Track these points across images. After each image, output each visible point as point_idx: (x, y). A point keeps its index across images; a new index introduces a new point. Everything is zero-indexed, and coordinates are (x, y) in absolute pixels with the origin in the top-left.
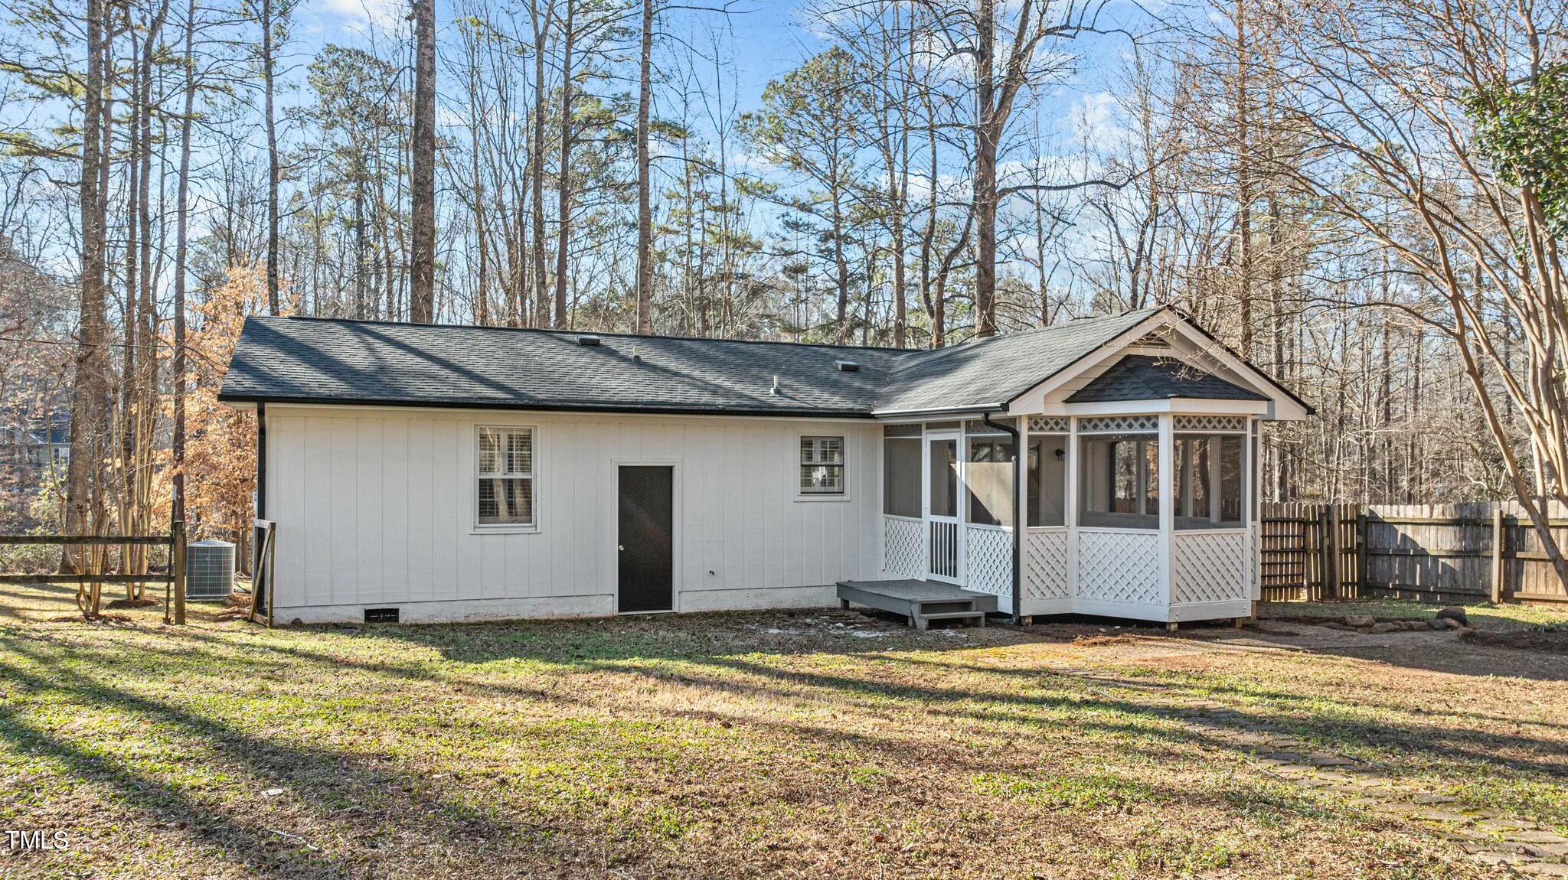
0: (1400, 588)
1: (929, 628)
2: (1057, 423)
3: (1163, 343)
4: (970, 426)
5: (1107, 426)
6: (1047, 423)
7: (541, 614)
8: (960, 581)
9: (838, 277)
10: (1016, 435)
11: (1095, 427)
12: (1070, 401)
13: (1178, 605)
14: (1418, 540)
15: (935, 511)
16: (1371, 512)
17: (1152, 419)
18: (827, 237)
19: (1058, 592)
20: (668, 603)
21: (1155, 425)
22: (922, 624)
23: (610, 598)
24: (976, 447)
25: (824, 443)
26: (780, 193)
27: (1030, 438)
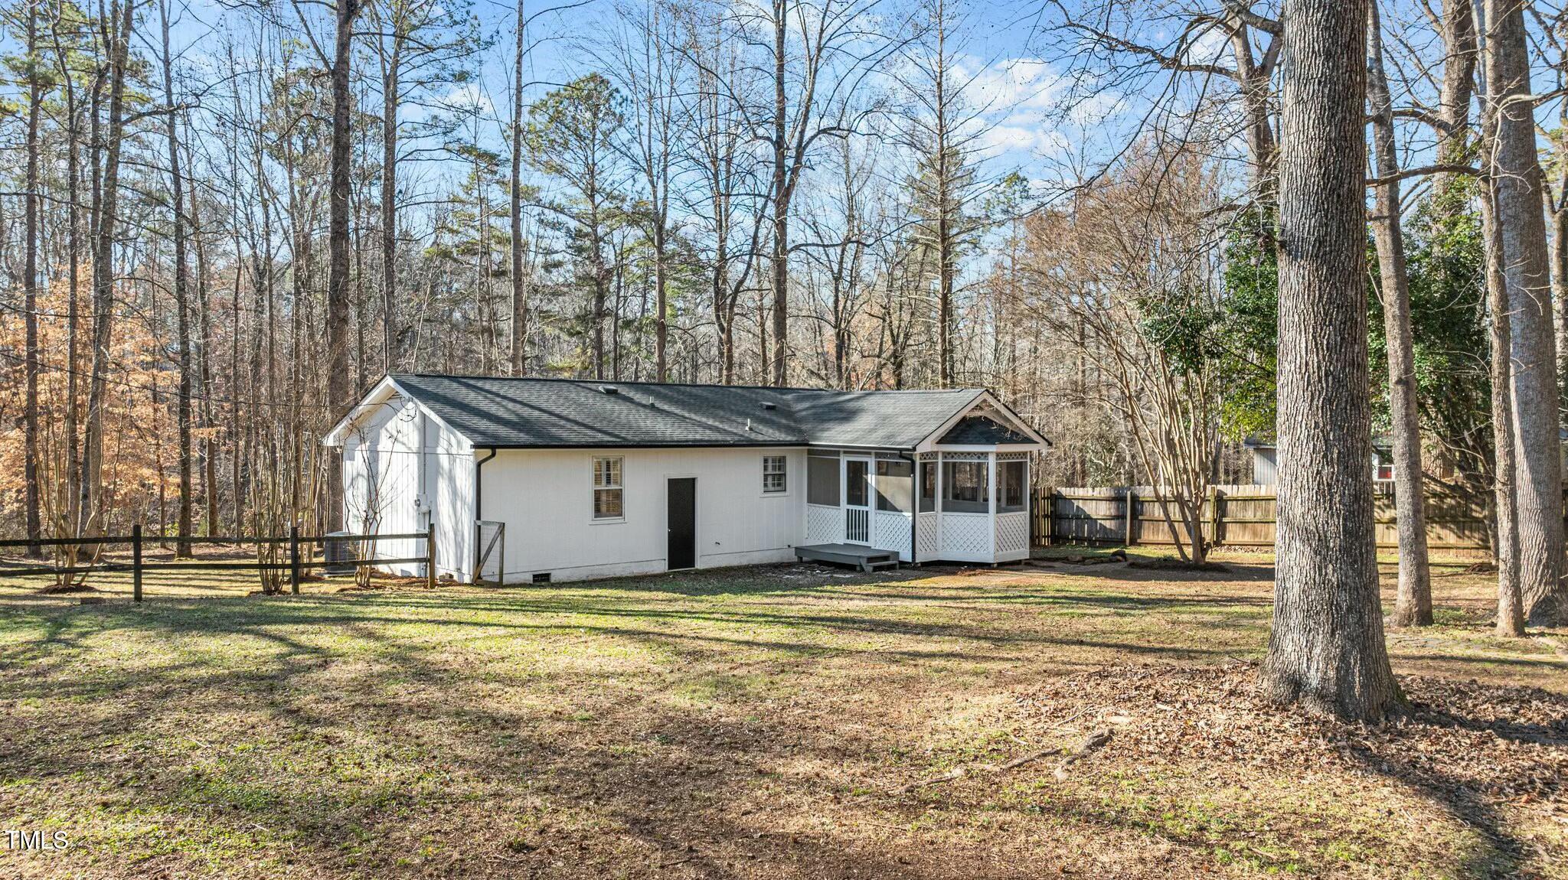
0: (1076, 538)
2: (932, 455)
3: (981, 409)
4: (877, 455)
5: (959, 457)
6: (927, 455)
7: (625, 574)
8: (871, 543)
10: (913, 462)
11: (952, 457)
12: (939, 442)
13: (998, 554)
14: (1086, 509)
15: (849, 502)
16: (1059, 492)
17: (985, 455)
19: (932, 549)
21: (984, 459)
23: (663, 562)
24: (879, 465)
25: (774, 460)
27: (921, 464)
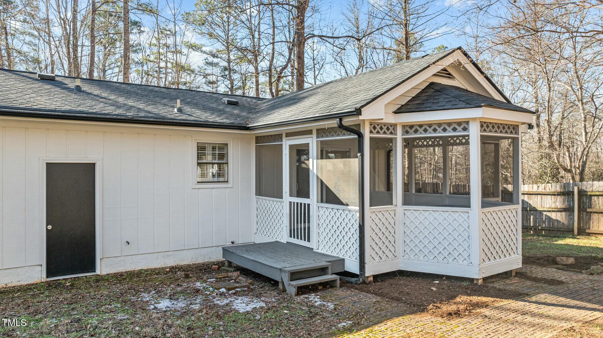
1: (298, 294)
2: (388, 129)
3: (450, 76)
4: (321, 132)
5: (425, 131)
6: (381, 128)
8: (313, 244)
9: (230, 86)
10: (361, 136)
11: (416, 131)
13: (484, 265)
14: (531, 202)
15: (292, 194)
16: (504, 188)
17: (464, 124)
18: (225, 69)
19: (390, 255)
20: (92, 267)
21: (465, 129)
22: (291, 287)
23: (39, 268)
25: (214, 148)
26: (204, 49)
27: (371, 139)
